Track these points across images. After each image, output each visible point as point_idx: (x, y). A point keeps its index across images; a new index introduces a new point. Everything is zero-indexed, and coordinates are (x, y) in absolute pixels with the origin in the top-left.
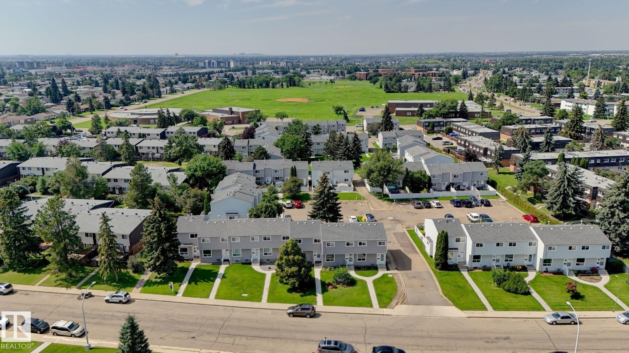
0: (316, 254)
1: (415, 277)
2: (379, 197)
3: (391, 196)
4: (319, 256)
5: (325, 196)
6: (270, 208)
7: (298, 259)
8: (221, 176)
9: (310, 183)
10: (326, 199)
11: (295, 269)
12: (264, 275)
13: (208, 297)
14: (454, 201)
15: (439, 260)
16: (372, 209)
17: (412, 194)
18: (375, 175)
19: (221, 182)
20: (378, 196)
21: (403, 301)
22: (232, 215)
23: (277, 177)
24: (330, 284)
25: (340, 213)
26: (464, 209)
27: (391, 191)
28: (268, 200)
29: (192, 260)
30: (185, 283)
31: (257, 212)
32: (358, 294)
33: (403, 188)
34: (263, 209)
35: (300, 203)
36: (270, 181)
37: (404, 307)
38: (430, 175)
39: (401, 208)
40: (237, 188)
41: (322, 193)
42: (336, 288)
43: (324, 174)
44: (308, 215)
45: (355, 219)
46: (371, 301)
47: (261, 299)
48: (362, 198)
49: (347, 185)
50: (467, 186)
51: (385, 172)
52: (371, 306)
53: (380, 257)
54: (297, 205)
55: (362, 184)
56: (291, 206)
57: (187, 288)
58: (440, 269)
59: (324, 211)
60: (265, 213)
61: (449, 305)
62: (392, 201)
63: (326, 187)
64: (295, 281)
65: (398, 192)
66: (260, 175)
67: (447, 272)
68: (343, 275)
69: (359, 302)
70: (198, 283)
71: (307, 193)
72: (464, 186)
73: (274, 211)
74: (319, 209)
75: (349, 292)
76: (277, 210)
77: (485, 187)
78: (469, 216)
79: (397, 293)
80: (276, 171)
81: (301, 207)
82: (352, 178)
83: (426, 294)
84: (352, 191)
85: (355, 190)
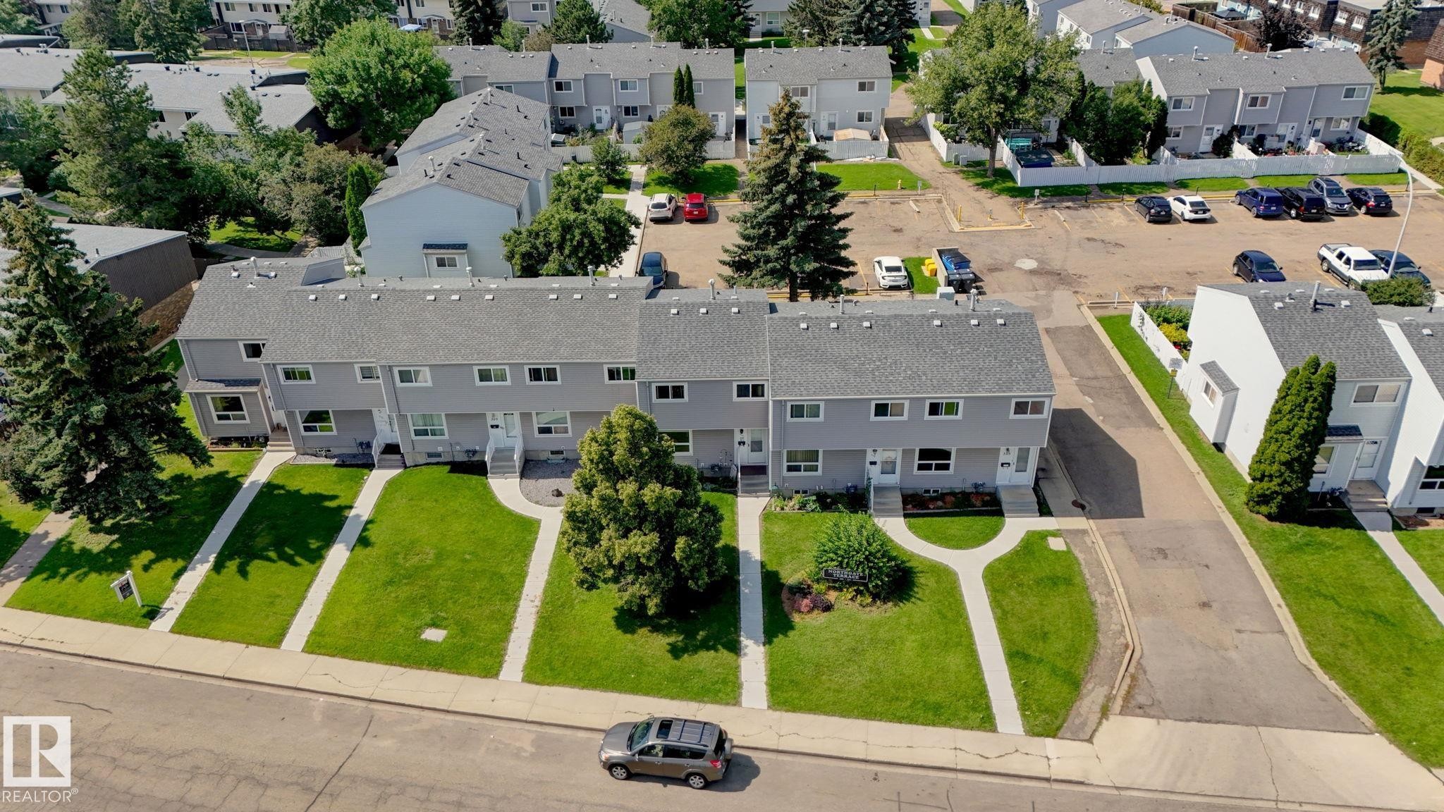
0: (747, 437)
1: (1163, 553)
2: (979, 180)
3: (1022, 177)
4: (757, 446)
5: (790, 189)
6: (577, 232)
7: (659, 498)
8: (431, 100)
9: (741, 125)
10: (790, 199)
11: (642, 543)
12: (529, 527)
13: (276, 641)
14: (1255, 194)
15: (1277, 481)
16: (956, 227)
17: (1096, 167)
18: (975, 95)
19: (425, 123)
20: (977, 175)
21: (1129, 696)
22: (446, 254)
23: (631, 105)
24: (801, 590)
25: (843, 253)
26: (1291, 225)
27: (1025, 158)
28: (574, 200)
29: (265, 444)
30: (205, 561)
31: (534, 247)
32: (924, 646)
33: (1062, 147)
34: (554, 236)
35: (702, 205)
36: (606, 118)
37: (1140, 728)
38: (1164, 97)
39: (1060, 218)
40: (466, 148)
41: (777, 174)
42: (828, 608)
43: (787, 97)
44: (724, 263)
45: (898, 269)
46: (983, 693)
47: (501, 664)
48: (920, 184)
49: (865, 135)
50: (1290, 137)
51: (1010, 90)
52: (987, 722)
53: (1012, 458)
54: (690, 213)
55: (919, 132)
56: (669, 214)
57: (204, 587)
58: (1270, 517)
59: (785, 250)
60: (561, 248)
61: (1354, 728)
62: (1025, 193)
63: (792, 150)
64: (646, 593)
65: (1047, 164)
66: (568, 99)
67: (1305, 529)
68: (860, 557)
69: (932, 698)
70: (256, 566)
71: (728, 163)
72: (1281, 138)
73: (593, 243)
74: (763, 240)
75: (882, 634)
76: (605, 240)
77: (1351, 139)
78: (1332, 257)
79: (1096, 642)
80: (624, 85)
81: (702, 217)
82: (883, 110)
83: (1233, 654)
84: (882, 156)
85: (892, 153)
